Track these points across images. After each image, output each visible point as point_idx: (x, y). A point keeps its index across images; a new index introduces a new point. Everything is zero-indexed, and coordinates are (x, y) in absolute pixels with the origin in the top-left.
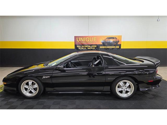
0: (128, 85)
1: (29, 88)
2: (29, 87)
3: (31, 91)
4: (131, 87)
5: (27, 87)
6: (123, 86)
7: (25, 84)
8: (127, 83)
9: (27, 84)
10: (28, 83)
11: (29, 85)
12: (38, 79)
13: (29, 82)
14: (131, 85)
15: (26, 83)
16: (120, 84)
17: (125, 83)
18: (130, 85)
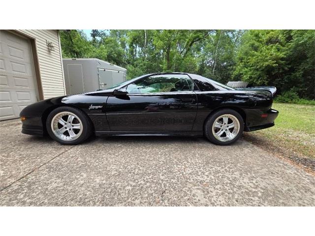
0: (226, 120)
1: (65, 126)
2: (66, 124)
3: (67, 131)
4: (232, 119)
5: (62, 122)
6: (221, 126)
7: (61, 116)
8: (224, 118)
9: (65, 118)
10: (67, 116)
11: (66, 121)
12: (82, 110)
13: (69, 116)
14: (231, 118)
15: (64, 115)
16: (216, 126)
17: (221, 120)
18: (229, 119)
